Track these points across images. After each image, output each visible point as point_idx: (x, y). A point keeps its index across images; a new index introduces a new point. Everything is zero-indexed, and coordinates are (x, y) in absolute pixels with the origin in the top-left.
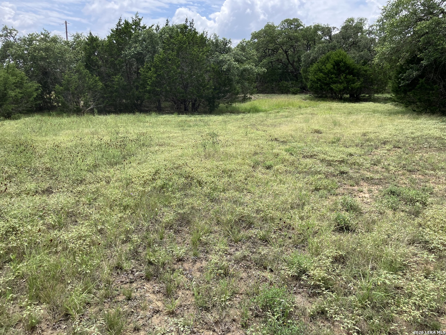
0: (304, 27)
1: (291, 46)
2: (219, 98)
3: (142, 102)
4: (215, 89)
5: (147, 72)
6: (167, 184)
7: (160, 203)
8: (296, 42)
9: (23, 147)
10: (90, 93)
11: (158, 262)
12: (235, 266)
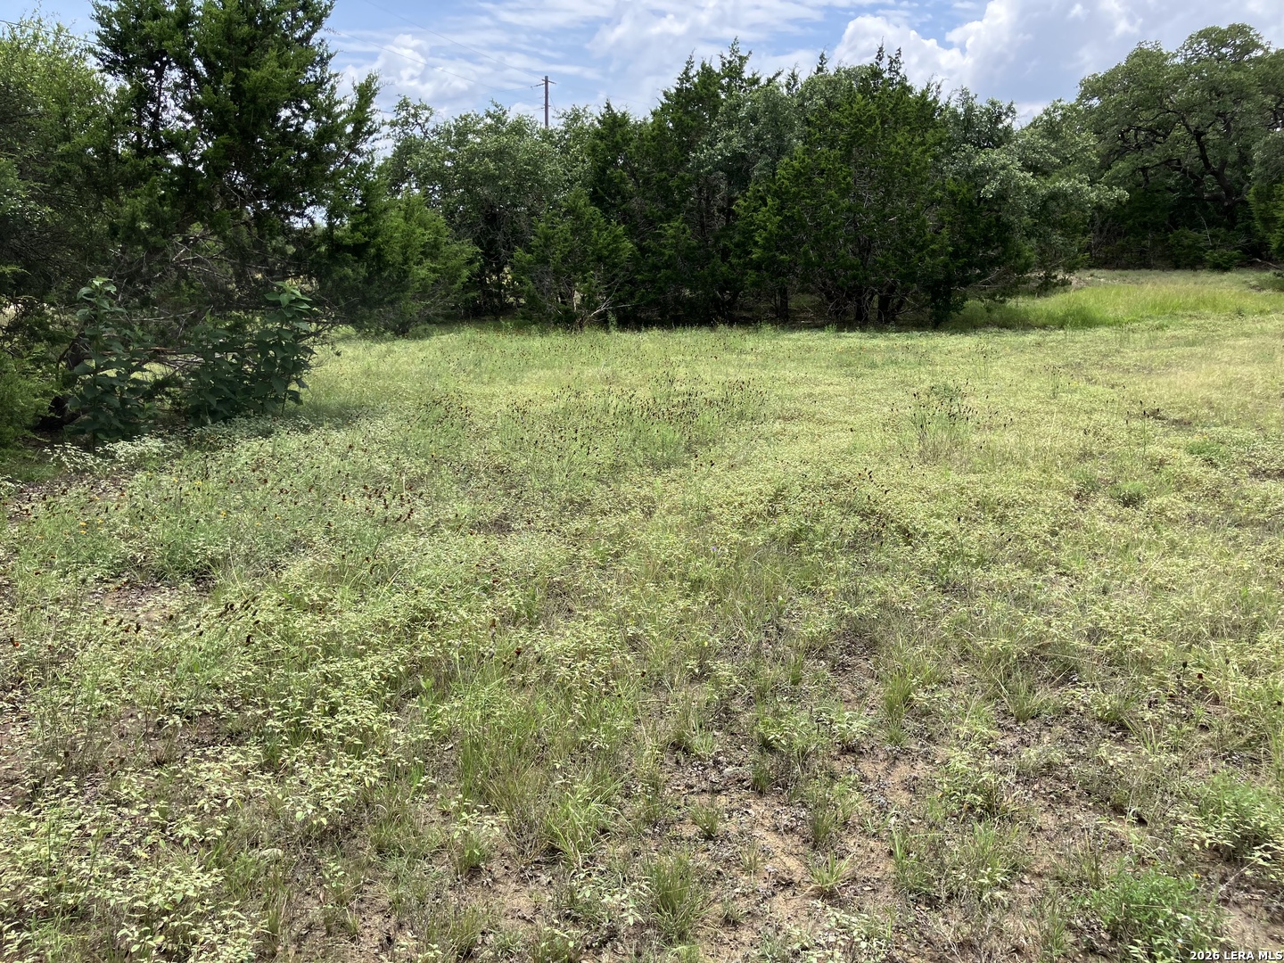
0: (1266, 51)
1: (1218, 114)
2: (966, 282)
3: (735, 296)
4: (955, 255)
5: (756, 210)
6: (810, 529)
7: (789, 581)
8: (1235, 102)
9: (440, 410)
10: (599, 271)
11: (790, 745)
12: (1019, 790)
